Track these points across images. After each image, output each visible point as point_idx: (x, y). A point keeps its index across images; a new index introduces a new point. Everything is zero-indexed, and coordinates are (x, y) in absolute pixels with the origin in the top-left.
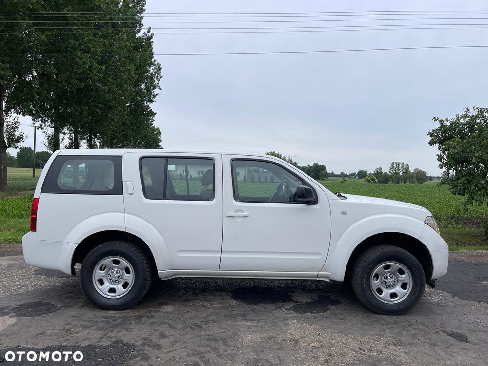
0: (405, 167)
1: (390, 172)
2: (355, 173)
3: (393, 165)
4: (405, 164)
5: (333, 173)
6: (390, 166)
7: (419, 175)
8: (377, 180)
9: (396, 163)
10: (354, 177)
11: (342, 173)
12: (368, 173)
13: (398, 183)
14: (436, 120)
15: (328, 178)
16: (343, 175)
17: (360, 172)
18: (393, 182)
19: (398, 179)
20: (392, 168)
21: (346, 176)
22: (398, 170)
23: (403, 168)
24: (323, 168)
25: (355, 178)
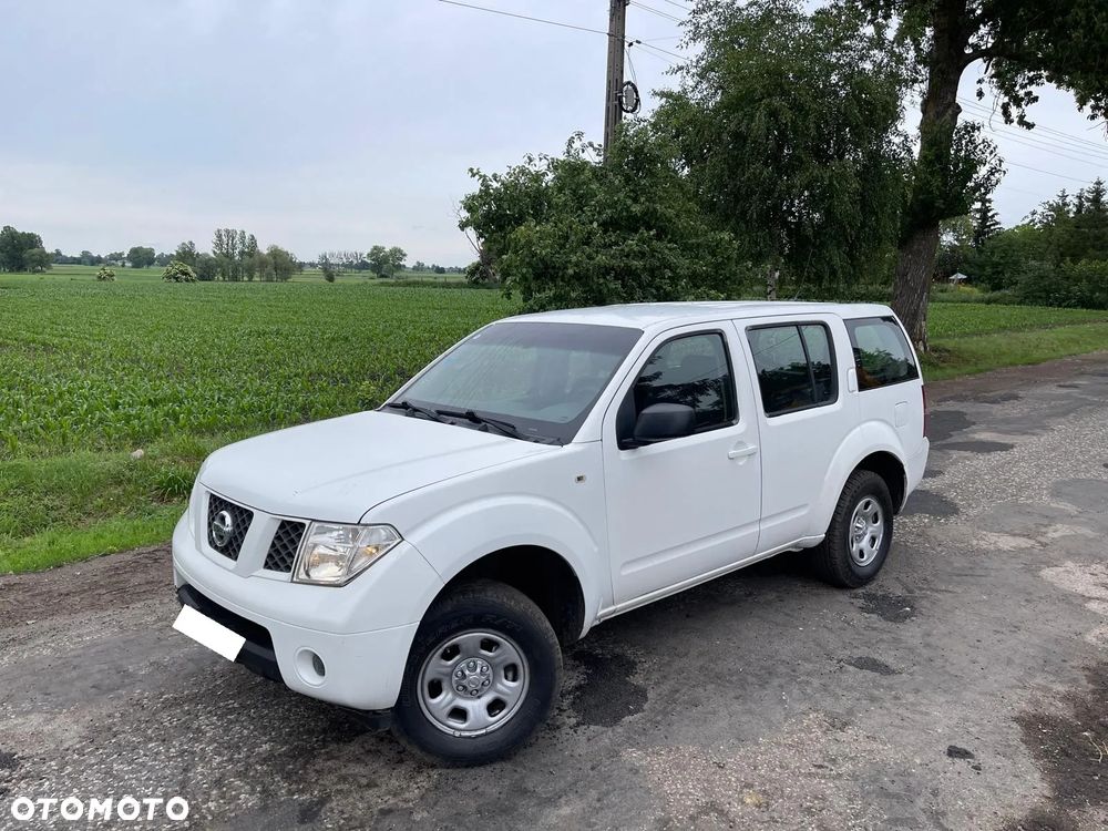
0: (247, 241)
1: (214, 252)
2: (121, 254)
3: (219, 236)
4: (247, 235)
5: (58, 253)
6: (214, 238)
7: (279, 261)
8: (194, 275)
9: (227, 231)
10: (120, 263)
11: (85, 254)
12: (157, 254)
13: (235, 279)
14: (473, 175)
15: (50, 268)
16: (88, 260)
17: (135, 251)
18: (223, 276)
19: (236, 270)
20: (219, 244)
21: (97, 261)
22: (234, 248)
23: (243, 243)
24: (32, 241)
25: (123, 266)
